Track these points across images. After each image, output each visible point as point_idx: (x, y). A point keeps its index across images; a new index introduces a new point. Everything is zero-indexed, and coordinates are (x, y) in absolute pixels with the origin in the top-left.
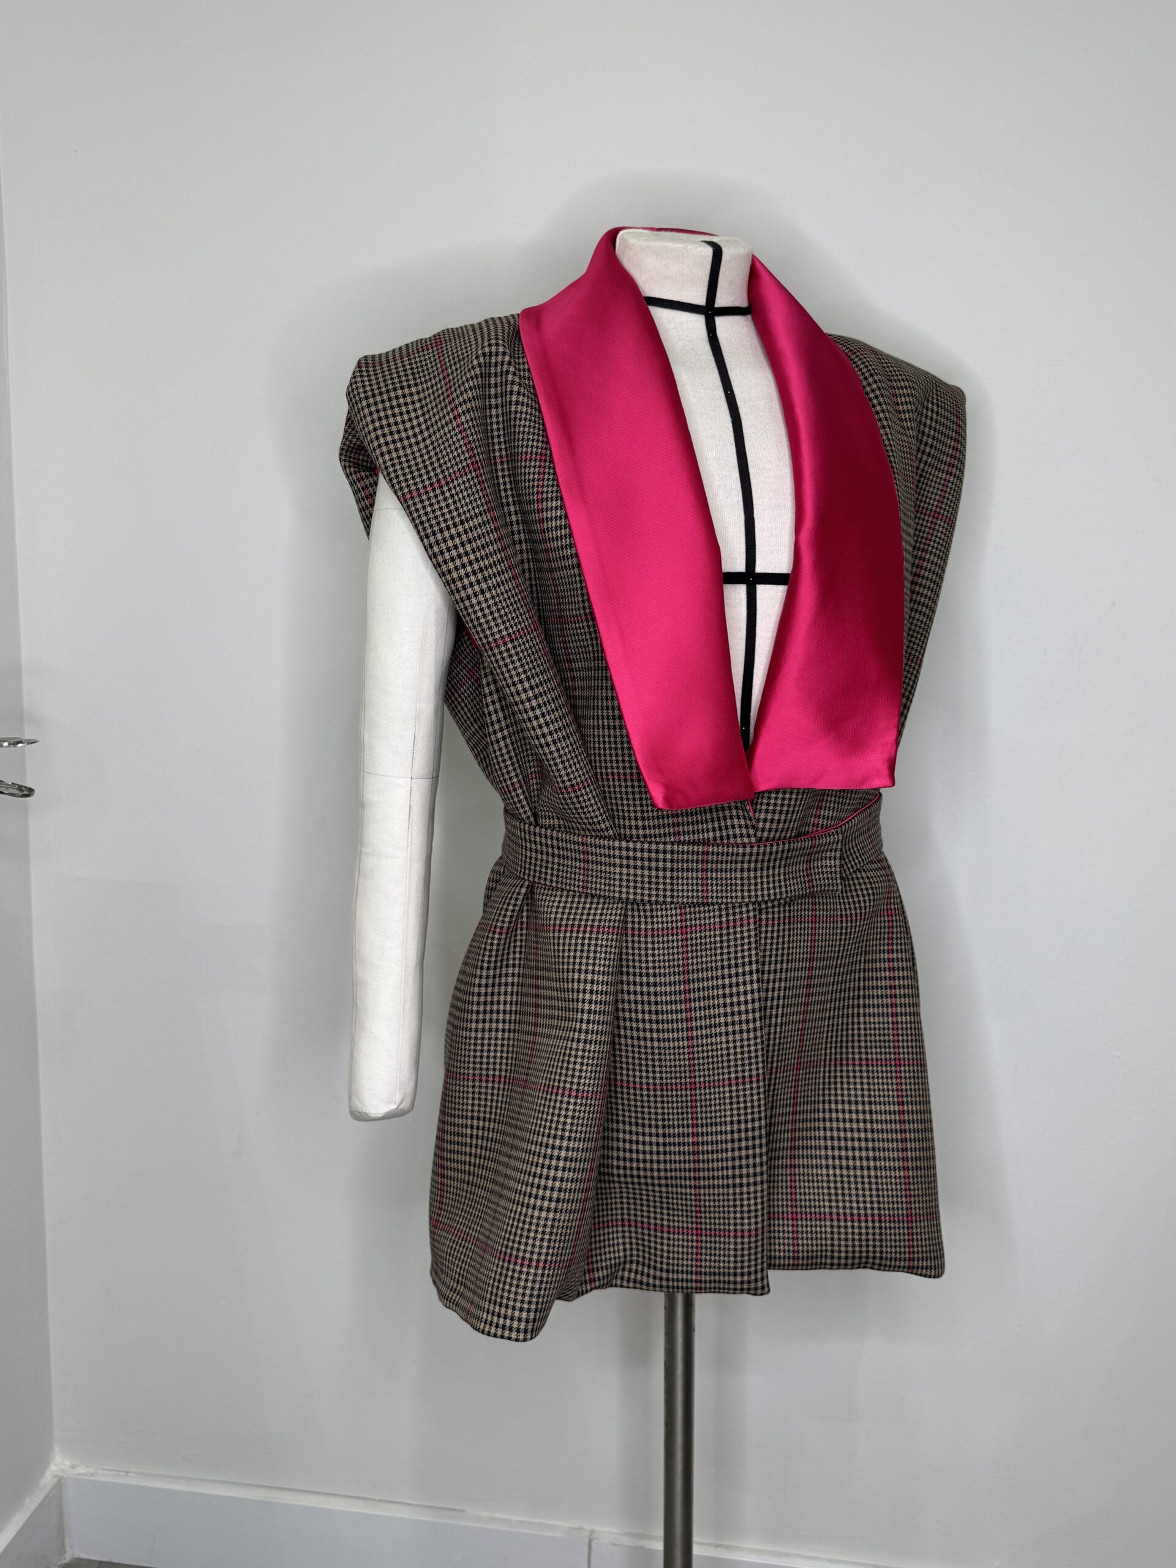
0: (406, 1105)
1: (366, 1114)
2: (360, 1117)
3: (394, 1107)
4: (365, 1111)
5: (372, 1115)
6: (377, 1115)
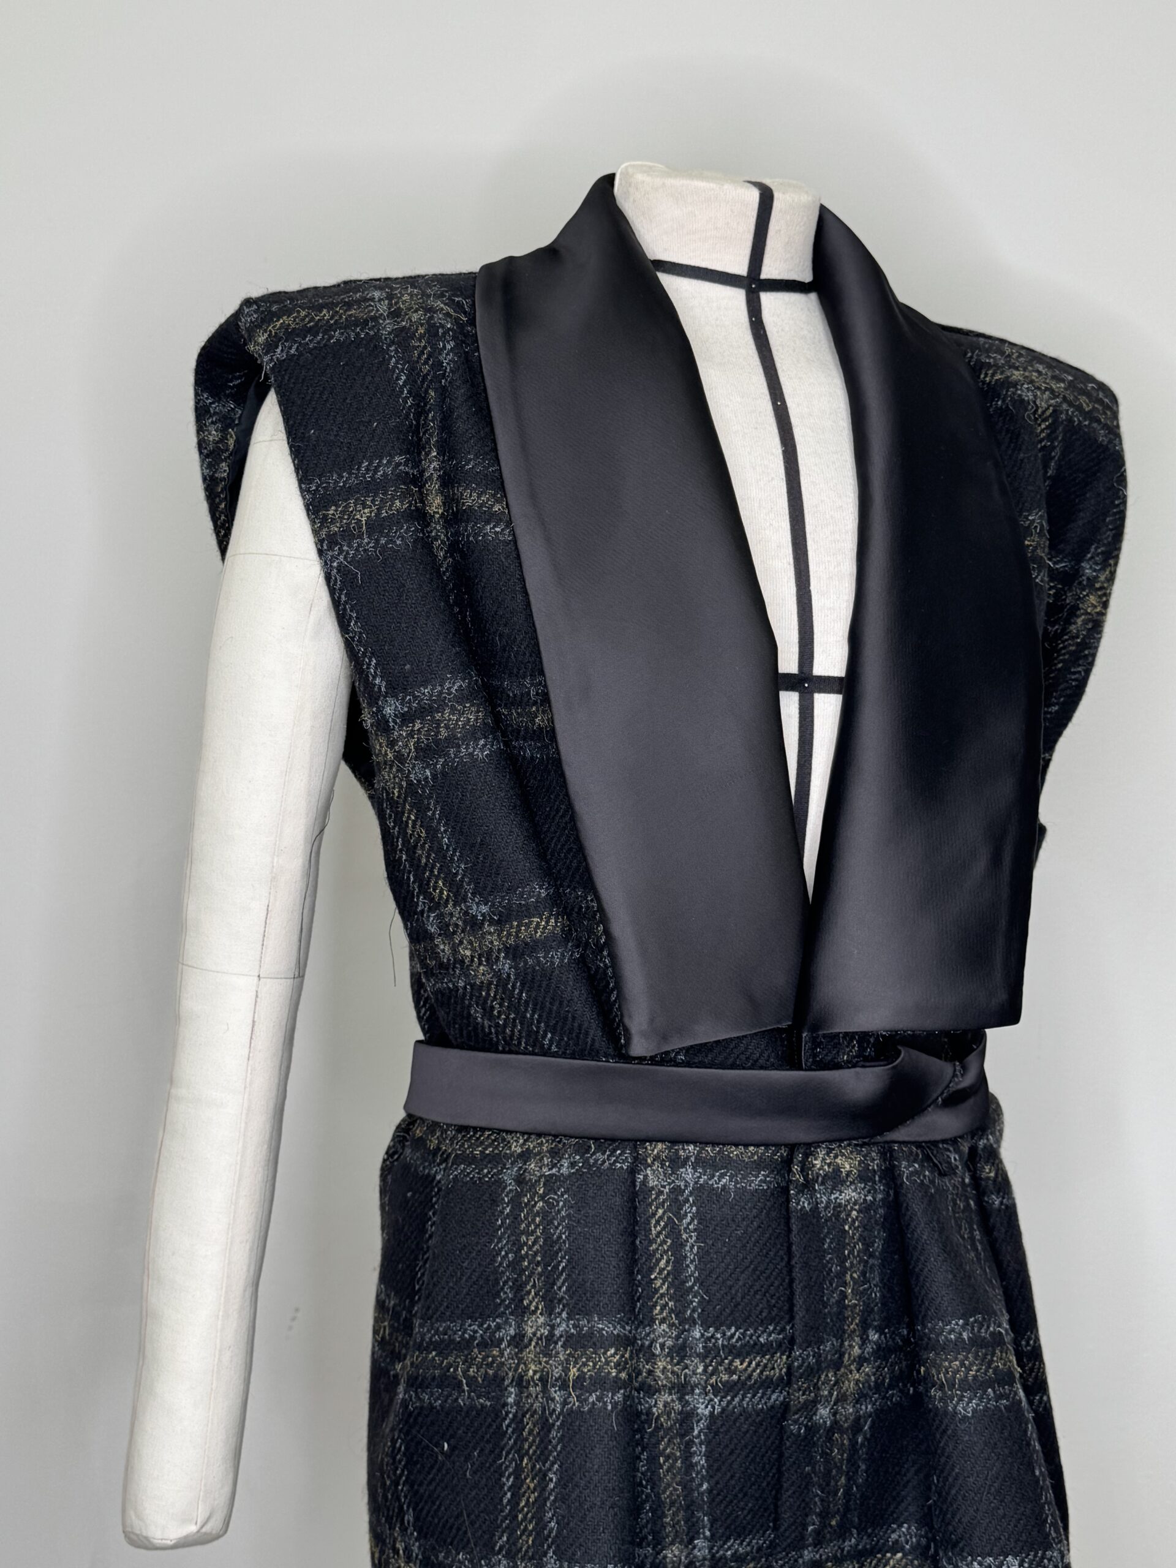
0: (214, 1526)
1: (146, 1538)
2: (140, 1542)
3: (193, 1528)
4: (144, 1534)
5: (156, 1541)
6: (164, 1541)
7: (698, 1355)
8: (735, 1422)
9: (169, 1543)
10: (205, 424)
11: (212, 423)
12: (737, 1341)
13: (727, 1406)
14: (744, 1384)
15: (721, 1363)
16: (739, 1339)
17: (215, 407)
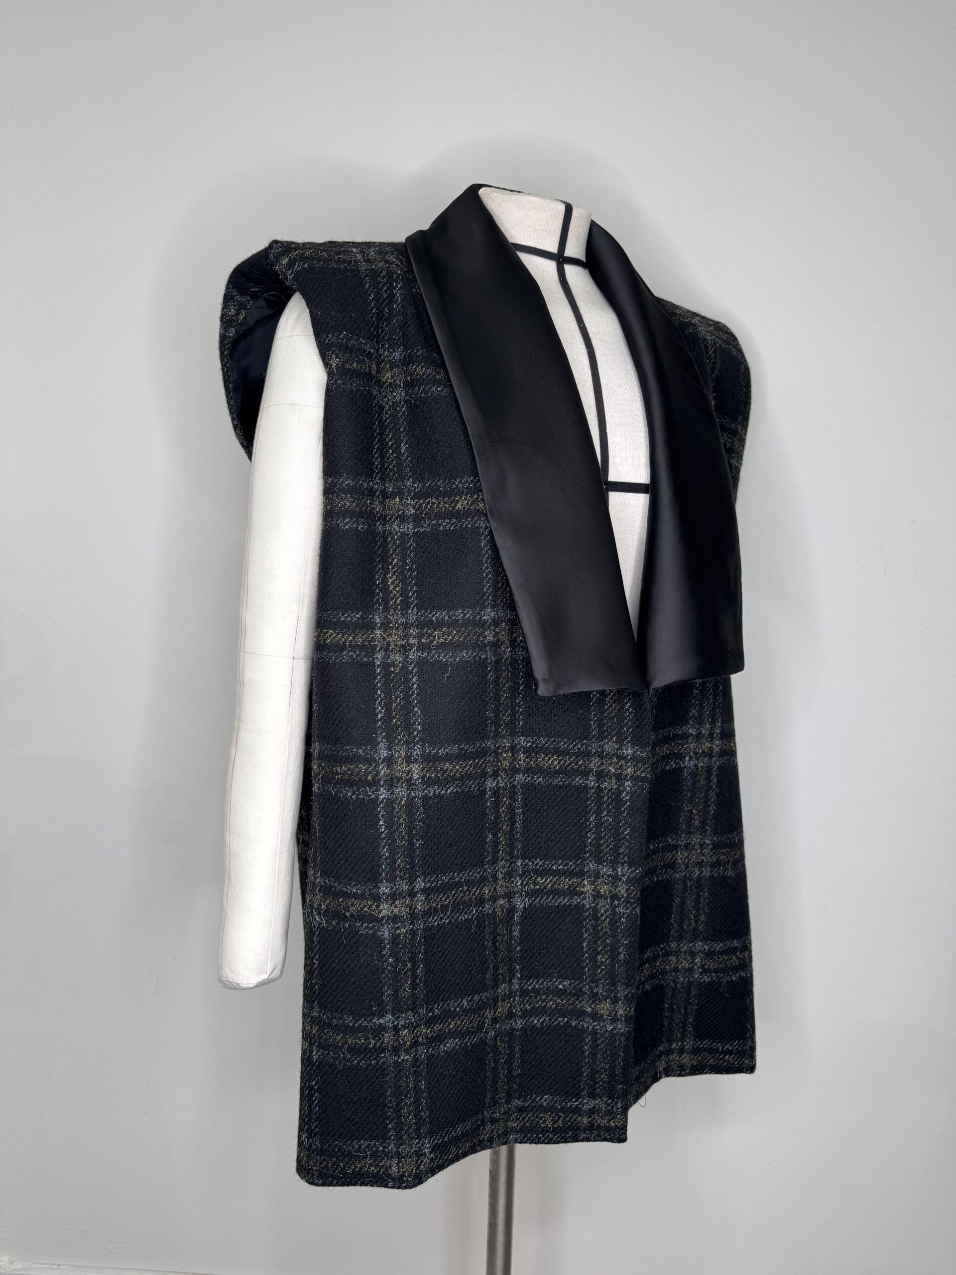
4: (236, 982)
5: (243, 985)
6: (248, 985)
7: (519, 875)
8: (536, 911)
9: (251, 986)
10: (229, 305)
11: (234, 305)
12: (540, 867)
13: (532, 903)
14: (542, 891)
15: (530, 879)
16: (541, 866)
17: (238, 298)
